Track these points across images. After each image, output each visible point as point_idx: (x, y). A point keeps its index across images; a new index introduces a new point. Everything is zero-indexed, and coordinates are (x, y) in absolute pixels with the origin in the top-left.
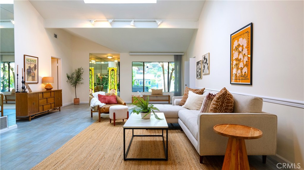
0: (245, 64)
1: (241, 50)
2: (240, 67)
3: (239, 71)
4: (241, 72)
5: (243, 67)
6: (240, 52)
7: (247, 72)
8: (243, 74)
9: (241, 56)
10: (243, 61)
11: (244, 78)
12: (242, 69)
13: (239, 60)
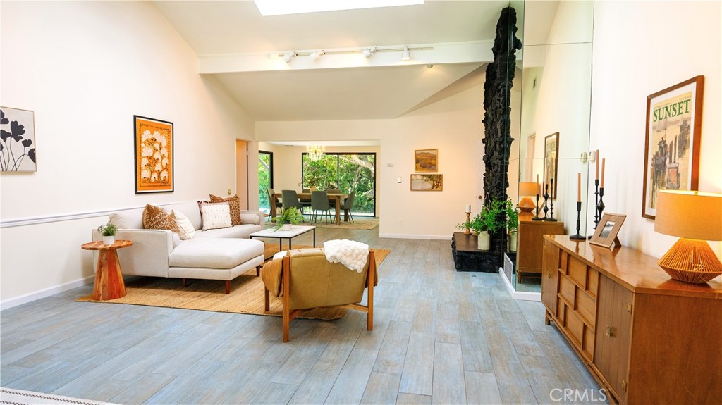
0: (164, 166)
1: (158, 148)
2: (156, 169)
3: (155, 175)
4: (159, 176)
5: (161, 170)
6: (155, 150)
7: (167, 177)
8: (162, 179)
9: (157, 156)
10: (161, 163)
11: (162, 184)
12: (159, 173)
13: (154, 160)
